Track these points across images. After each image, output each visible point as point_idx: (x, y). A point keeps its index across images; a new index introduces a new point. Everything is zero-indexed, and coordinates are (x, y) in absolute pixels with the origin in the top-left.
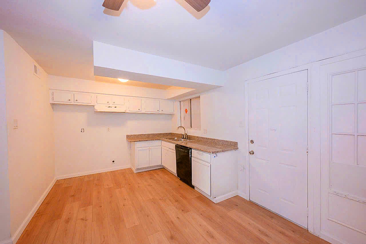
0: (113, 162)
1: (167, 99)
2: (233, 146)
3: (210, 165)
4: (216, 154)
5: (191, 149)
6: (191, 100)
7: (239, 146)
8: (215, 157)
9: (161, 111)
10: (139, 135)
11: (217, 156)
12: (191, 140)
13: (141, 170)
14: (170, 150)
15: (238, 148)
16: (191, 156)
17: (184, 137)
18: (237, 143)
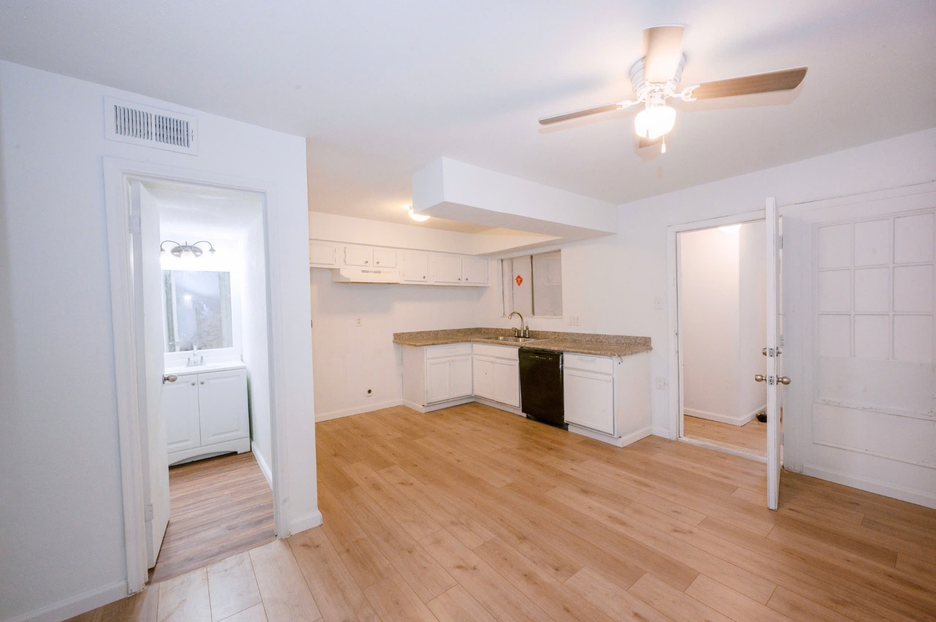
0: (370, 391)
1: (476, 255)
2: (642, 344)
3: (611, 377)
4: (622, 359)
5: (562, 353)
6: (532, 257)
7: (653, 344)
8: (620, 363)
9: (464, 280)
10: (418, 333)
11: (622, 362)
12: (540, 339)
13: (441, 405)
14: (498, 361)
15: (652, 349)
16: (562, 367)
17: (522, 335)
18: (650, 338)
